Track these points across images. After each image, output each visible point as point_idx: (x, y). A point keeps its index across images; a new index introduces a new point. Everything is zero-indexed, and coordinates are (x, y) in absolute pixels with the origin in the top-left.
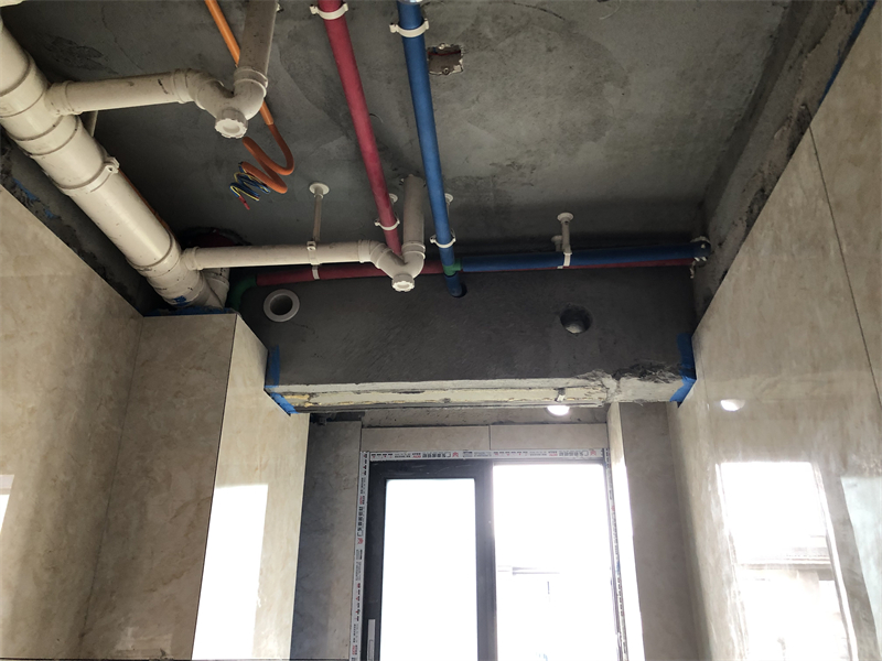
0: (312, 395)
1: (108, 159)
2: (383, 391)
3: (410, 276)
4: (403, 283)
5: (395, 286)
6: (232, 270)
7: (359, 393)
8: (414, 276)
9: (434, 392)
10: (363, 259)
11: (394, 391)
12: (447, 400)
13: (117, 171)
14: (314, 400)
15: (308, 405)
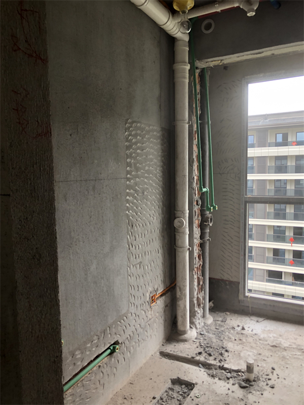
0: (221, 60)
2: (247, 55)
3: (254, 9)
4: (251, 13)
5: (248, 15)
7: (238, 57)
8: (255, 9)
9: (267, 52)
10: (236, 5)
11: (251, 54)
12: (273, 54)
14: (222, 62)
15: (221, 64)
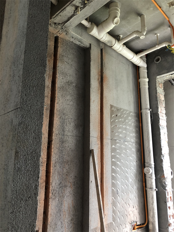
1: (124, 46)
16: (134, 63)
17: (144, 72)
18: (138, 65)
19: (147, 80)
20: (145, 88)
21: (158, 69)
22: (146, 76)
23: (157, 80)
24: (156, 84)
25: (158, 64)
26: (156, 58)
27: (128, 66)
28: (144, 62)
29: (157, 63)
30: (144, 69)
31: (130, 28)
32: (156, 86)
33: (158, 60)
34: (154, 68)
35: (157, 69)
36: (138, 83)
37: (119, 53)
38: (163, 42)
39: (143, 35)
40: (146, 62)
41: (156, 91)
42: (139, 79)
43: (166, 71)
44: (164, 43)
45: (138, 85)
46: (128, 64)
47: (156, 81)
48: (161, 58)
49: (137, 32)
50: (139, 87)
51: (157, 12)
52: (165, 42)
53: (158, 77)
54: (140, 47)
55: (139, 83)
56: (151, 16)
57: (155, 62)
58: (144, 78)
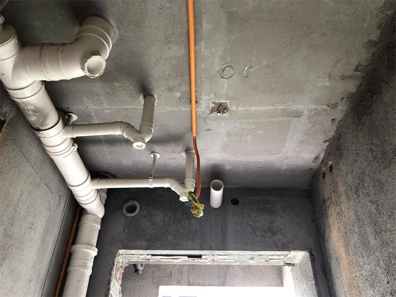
1: (74, 144)
6: (109, 189)
13: (76, 149)
16: (76, 197)
17: (91, 230)
18: (84, 206)
19: (94, 252)
20: (82, 275)
21: (126, 231)
22: (95, 241)
23: (116, 260)
24: (112, 269)
25: (129, 219)
26: (130, 204)
27: (58, 198)
28: (101, 203)
29: (129, 215)
30: (95, 221)
31: (107, 109)
32: (111, 275)
33: (132, 209)
34: (118, 227)
35: (124, 231)
36: (67, 255)
37: (52, 157)
38: (166, 177)
39: (143, 141)
40: (104, 203)
41: (109, 289)
42: (74, 243)
43: (145, 243)
44: (168, 180)
45: (66, 261)
46: (61, 194)
47: (114, 260)
48: (141, 208)
49: (129, 126)
50: (64, 267)
51: (183, 109)
52: (171, 180)
53: (121, 251)
54: (105, 166)
55: (70, 255)
56: (167, 108)
57: (124, 212)
58: (89, 244)
